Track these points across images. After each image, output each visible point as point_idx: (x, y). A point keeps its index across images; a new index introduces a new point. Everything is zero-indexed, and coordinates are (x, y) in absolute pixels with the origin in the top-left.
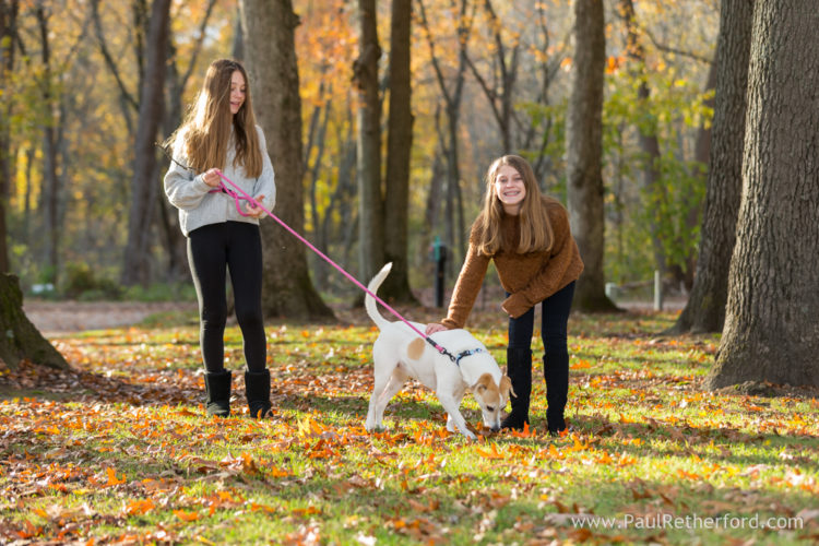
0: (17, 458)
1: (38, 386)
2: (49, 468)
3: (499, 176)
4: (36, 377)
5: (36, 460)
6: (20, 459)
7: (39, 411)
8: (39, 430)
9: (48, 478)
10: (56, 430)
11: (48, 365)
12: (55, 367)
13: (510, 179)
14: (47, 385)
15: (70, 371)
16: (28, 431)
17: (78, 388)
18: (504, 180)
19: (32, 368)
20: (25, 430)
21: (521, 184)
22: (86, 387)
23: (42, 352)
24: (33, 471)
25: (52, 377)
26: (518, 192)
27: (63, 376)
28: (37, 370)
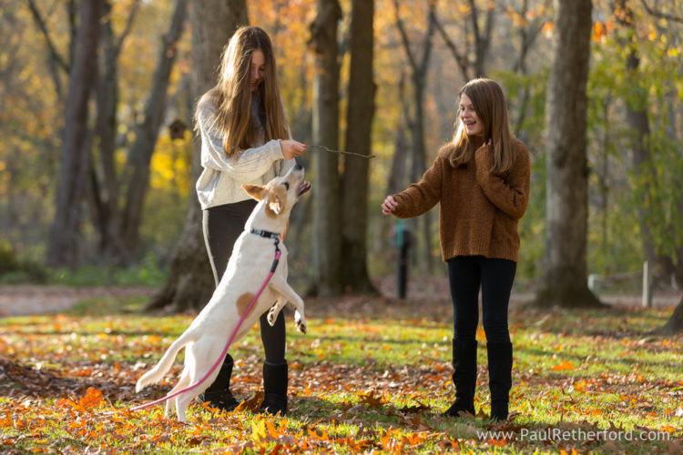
17: (4, 381)
22: (14, 380)
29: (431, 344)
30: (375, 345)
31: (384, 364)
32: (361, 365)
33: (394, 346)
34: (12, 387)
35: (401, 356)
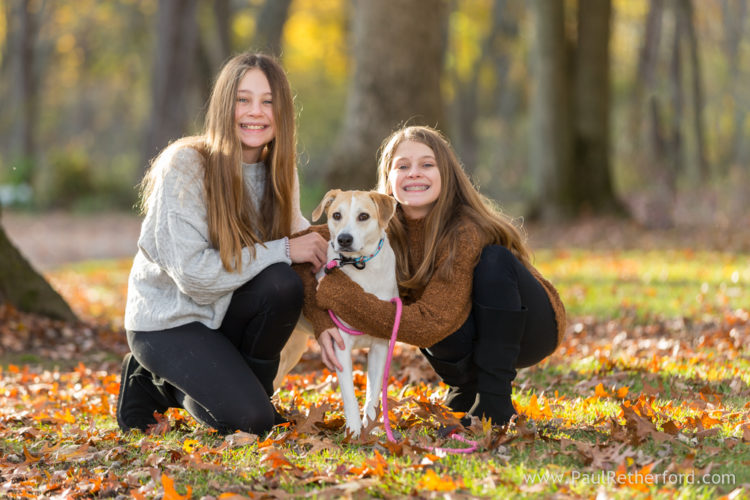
0: (9, 460)
1: (29, 347)
2: (64, 475)
3: (396, 159)
4: (25, 334)
5: (42, 464)
6: (15, 462)
7: (35, 388)
8: (42, 416)
9: (66, 492)
10: (69, 417)
11: (43, 314)
12: (53, 317)
13: (415, 164)
14: (43, 346)
15: (77, 324)
16: (24, 419)
17: (93, 351)
18: (404, 166)
19: (17, 319)
20: (19, 418)
21: (434, 173)
22: (107, 350)
23: (33, 294)
24: (39, 479)
25: (51, 333)
26: (428, 187)
27: (68, 332)
28: (27, 322)
29: (716, 287)
30: (632, 288)
31: (648, 316)
32: (614, 317)
33: (661, 290)
34: (104, 360)
35: (673, 304)
